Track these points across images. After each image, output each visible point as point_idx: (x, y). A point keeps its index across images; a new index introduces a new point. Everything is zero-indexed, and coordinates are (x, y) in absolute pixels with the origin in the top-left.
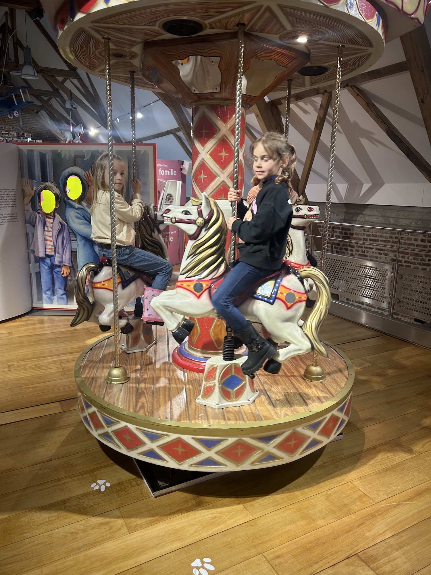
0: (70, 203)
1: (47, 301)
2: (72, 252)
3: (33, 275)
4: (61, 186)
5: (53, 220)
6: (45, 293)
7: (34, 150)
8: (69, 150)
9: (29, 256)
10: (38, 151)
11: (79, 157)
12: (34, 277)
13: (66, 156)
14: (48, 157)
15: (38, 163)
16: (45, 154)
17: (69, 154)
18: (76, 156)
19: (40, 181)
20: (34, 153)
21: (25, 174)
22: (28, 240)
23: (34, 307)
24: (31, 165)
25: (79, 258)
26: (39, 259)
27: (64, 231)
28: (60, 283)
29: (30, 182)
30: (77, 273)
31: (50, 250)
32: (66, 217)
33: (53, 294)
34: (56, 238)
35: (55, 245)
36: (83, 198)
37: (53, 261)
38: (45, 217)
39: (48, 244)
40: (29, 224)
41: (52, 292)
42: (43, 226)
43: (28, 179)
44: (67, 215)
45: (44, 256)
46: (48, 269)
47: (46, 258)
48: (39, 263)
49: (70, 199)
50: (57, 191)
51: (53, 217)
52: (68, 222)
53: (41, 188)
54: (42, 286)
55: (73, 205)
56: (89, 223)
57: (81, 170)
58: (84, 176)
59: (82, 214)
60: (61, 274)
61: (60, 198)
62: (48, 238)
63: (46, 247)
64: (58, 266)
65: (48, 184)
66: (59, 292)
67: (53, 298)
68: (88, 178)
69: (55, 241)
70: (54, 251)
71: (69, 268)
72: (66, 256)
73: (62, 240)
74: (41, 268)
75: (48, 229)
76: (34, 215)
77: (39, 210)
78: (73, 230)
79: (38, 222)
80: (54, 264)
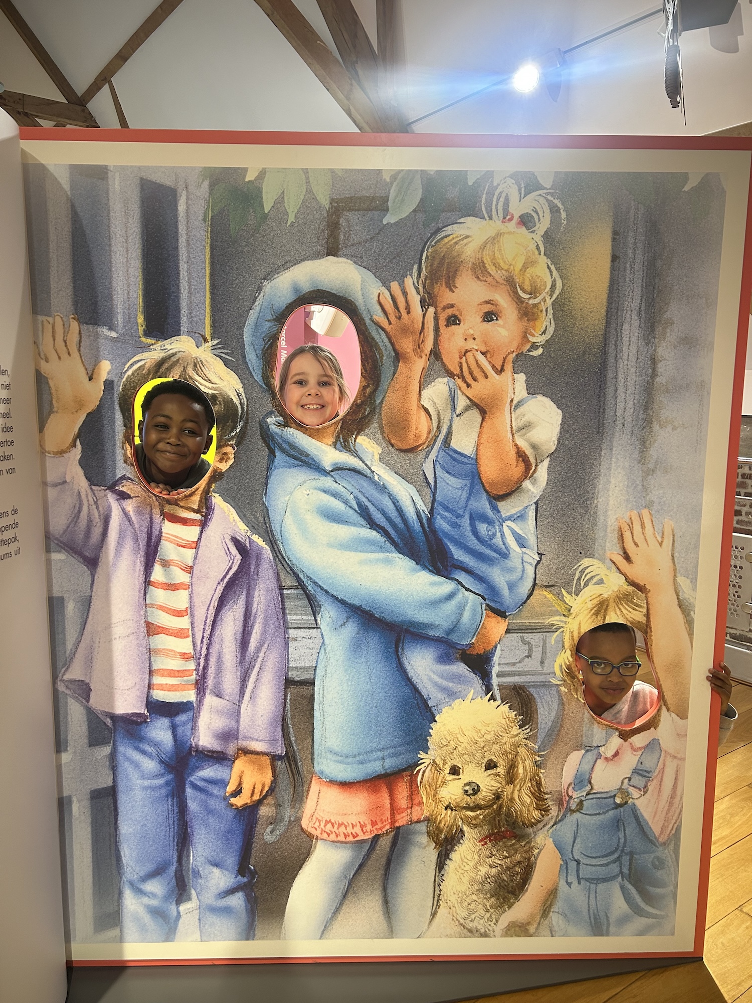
0: (292, 446)
1: (143, 929)
2: (289, 683)
3: (75, 807)
4: (253, 359)
5: (197, 529)
6: (139, 892)
7: (111, 169)
8: (304, 172)
9: (62, 711)
10: (132, 176)
11: (355, 206)
12: (80, 815)
13: (289, 202)
14: (185, 207)
15: (131, 237)
16: (169, 188)
17: (302, 192)
18: (338, 201)
19: (134, 334)
20: (110, 183)
21: (55, 295)
22: (58, 633)
23: (74, 958)
24: (88, 246)
25: (321, 711)
26: (113, 725)
27: (252, 582)
28: (220, 837)
29: (81, 337)
30: (309, 788)
31: (175, 677)
32: (270, 516)
33: (179, 891)
34: (208, 621)
35: (201, 655)
36: (365, 417)
37: (188, 734)
38: (154, 517)
39: (167, 650)
40: (66, 551)
41: (174, 880)
42: (142, 559)
43: (71, 320)
44: (273, 503)
45: (139, 712)
46: (156, 774)
47: (148, 720)
48: (112, 744)
49: (293, 425)
50: (225, 383)
51: (198, 517)
52: (278, 536)
53: (140, 367)
54: (123, 856)
55: (307, 455)
56: (387, 542)
57: (364, 276)
58: (378, 307)
59: (355, 497)
60: (227, 795)
61: (241, 418)
62: (163, 619)
63: (155, 667)
64: (211, 757)
65: (178, 346)
66: (213, 880)
67: (175, 910)
68: (400, 318)
69: (203, 632)
70: (197, 681)
71: (268, 762)
72: (255, 706)
73: (241, 630)
74: (120, 769)
75: (167, 574)
76: (97, 508)
77: (124, 481)
78: (301, 576)
79: (118, 543)
80: (194, 745)
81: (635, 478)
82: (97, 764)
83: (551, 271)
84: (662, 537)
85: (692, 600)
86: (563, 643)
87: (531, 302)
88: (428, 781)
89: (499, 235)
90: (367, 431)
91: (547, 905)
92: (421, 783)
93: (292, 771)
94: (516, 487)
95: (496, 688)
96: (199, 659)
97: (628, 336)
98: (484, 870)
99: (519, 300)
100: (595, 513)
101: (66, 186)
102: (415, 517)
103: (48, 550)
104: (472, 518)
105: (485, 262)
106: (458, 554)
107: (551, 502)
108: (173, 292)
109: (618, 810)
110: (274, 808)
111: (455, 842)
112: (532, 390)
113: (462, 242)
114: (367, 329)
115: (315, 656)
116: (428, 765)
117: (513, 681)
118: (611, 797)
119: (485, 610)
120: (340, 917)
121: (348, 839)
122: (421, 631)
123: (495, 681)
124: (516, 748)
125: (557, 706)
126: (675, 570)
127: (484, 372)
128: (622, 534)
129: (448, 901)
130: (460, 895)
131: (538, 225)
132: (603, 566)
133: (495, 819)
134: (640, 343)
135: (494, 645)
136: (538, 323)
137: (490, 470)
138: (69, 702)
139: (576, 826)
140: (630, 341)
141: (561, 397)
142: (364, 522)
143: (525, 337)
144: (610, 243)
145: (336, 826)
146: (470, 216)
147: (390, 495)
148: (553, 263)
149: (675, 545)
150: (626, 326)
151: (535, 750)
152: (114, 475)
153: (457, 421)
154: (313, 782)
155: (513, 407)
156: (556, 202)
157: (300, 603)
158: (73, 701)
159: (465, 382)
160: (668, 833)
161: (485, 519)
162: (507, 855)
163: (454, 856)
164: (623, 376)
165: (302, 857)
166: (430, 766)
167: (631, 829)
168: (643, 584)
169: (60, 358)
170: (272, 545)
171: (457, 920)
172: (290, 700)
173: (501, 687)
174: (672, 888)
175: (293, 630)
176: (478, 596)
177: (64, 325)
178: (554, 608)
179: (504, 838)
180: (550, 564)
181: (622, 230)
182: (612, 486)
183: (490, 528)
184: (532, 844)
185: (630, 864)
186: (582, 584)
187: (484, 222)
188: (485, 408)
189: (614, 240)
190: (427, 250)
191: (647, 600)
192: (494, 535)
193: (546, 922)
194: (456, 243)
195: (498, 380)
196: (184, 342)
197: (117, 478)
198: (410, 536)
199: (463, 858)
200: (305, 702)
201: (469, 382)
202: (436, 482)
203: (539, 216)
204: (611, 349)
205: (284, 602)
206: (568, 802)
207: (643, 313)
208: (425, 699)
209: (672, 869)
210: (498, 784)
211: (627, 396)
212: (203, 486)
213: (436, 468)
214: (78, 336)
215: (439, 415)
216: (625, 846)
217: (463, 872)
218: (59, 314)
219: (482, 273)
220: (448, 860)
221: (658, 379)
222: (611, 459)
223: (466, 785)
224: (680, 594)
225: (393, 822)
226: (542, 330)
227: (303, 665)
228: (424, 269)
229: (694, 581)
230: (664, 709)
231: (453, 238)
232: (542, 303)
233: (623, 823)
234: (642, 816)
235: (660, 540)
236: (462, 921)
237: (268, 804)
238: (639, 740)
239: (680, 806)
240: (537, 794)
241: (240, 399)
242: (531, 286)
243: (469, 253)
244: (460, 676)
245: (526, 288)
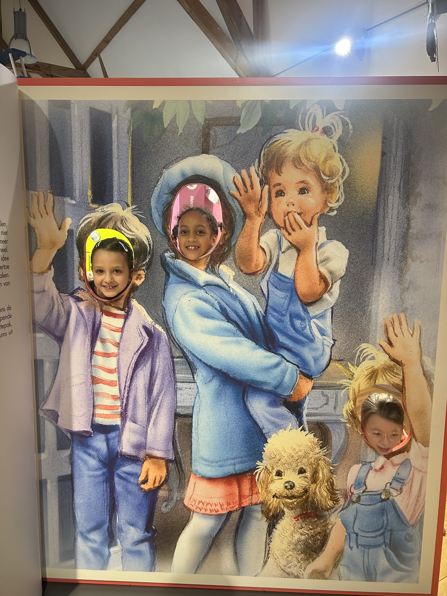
0: (180, 271)
1: (88, 561)
2: (177, 415)
3: (49, 486)
4: (156, 217)
5: (122, 320)
6: (86, 539)
7: (73, 102)
8: (188, 102)
9: (41, 428)
10: (85, 106)
11: (220, 123)
12: (52, 491)
13: (179, 121)
14: (116, 124)
15: (84, 143)
16: (107, 113)
17: (187, 115)
18: (209, 120)
19: (86, 202)
20: (72, 111)
21: (39, 178)
22: (40, 381)
23: (48, 576)
24: (59, 149)
25: (197, 434)
26: (72, 438)
27: (155, 353)
28: (135, 508)
29: (54, 203)
30: (189, 480)
31: (108, 410)
32: (166, 313)
33: (110, 539)
34: (128, 376)
35: (124, 397)
36: (224, 253)
37: (116, 445)
38: (96, 312)
39: (104, 393)
40: (45, 332)
41: (107, 533)
42: (90, 338)
43: (49, 193)
44: (168, 305)
45: (87, 430)
46: (97, 468)
47: (92, 435)
48: (71, 449)
49: (181, 258)
50: (140, 232)
51: (123, 313)
52: (171, 326)
53: (89, 222)
54: (77, 517)
55: (189, 276)
56: (238, 330)
57: (225, 166)
58: (233, 185)
59: (218, 302)
60: (139, 482)
61: (149, 253)
62: (102, 375)
63: (96, 403)
64: (130, 459)
65: (112, 209)
66: (130, 534)
67: (108, 551)
68: (247, 192)
69: (125, 383)
70: (121, 412)
71: (164, 463)
72: (156, 429)
73: (148, 382)
74: (75, 464)
75: (104, 347)
76: (63, 306)
77: (79, 291)
78: (185, 350)
79: (75, 328)
80: (119, 451)
81: (396, 293)
82: (62, 460)
83: (342, 163)
84: (413, 331)
85: (432, 371)
86: (349, 396)
87: (330, 182)
88: (262, 479)
89: (310, 140)
90: (226, 262)
91: (337, 560)
92: (258, 480)
93: (178, 470)
94: (319, 298)
95: (305, 423)
96: (123, 399)
97: (392, 203)
98: (297, 536)
99: (322, 181)
100: (370, 315)
101: (46, 113)
102: (255, 315)
103: (34, 331)
104: (291, 317)
105: (301, 157)
106: (282, 339)
107: (341, 307)
108: (109, 176)
109: (383, 503)
110: (167, 492)
111: (279, 518)
112: (330, 237)
113: (286, 145)
114: (226, 199)
115: (193, 400)
116: (262, 470)
117: (316, 419)
118: (378, 494)
119: (299, 374)
120: (207, 560)
121: (212, 513)
122: (258, 386)
123: (305, 419)
124: (318, 461)
125: (344, 436)
126: (421, 352)
127: (299, 226)
128: (387, 329)
129: (274, 555)
130: (282, 551)
131: (334, 133)
132: (374, 348)
133: (304, 505)
134: (399, 208)
135: (304, 396)
136: (334, 195)
137: (302, 287)
138: (45, 423)
139: (356, 512)
140: (393, 206)
141: (348, 241)
142: (223, 318)
143: (325, 204)
144: (381, 145)
145: (205, 505)
146: (291, 128)
147: (240, 302)
148: (344, 157)
149: (422, 336)
150: (390, 197)
151: (330, 463)
152: (73, 286)
153: (282, 256)
154: (191, 477)
155: (318, 248)
156: (346, 118)
157: (184, 367)
158: (48, 422)
159: (288, 232)
160: (415, 518)
161: (299, 317)
162: (312, 528)
163: (278, 526)
164: (388, 228)
165: (184, 522)
166: (264, 470)
167: (391, 515)
168: (400, 361)
169: (42, 216)
170: (167, 331)
171: (280, 566)
172: (177, 426)
173: (309, 423)
174: (417, 553)
175: (179, 383)
176: (294, 366)
177: (44, 196)
178: (343, 374)
179: (310, 517)
180: (341, 347)
181: (388, 136)
182: (381, 298)
183: (302, 323)
184: (328, 522)
185: (391, 537)
186: (361, 360)
187: (300, 132)
188: (300, 248)
189: (383, 142)
190: (264, 150)
191: (403, 371)
192: (305, 327)
193: (336, 571)
194: (282, 145)
195: (308, 231)
196: (115, 206)
197: (75, 289)
198: (252, 327)
199: (284, 528)
200: (186, 428)
201: (290, 232)
202: (268, 294)
203: (335, 128)
204: (381, 211)
205: (174, 366)
206: (351, 496)
207: (401, 189)
208: (261, 429)
209: (418, 542)
210: (306, 483)
211: (391, 241)
212: (126, 294)
213: (269, 285)
214: (53, 203)
215: (270, 252)
216: (388, 526)
217: (284, 537)
218: (41, 190)
219: (298, 164)
220: (274, 529)
221: (411, 231)
222: (380, 281)
223: (286, 482)
224: (425, 367)
225: (240, 503)
226: (337, 199)
227: (185, 405)
228: (262, 162)
229: (434, 359)
230: (413, 440)
231: (281, 142)
232: (337, 183)
233: (386, 512)
234: (399, 507)
235: (411, 332)
236: (283, 567)
237: (164, 489)
238: (397, 459)
239: (423, 502)
240: (331, 490)
241: (149, 242)
242: (330, 172)
243: (291, 151)
244: (283, 415)
245: (326, 173)
